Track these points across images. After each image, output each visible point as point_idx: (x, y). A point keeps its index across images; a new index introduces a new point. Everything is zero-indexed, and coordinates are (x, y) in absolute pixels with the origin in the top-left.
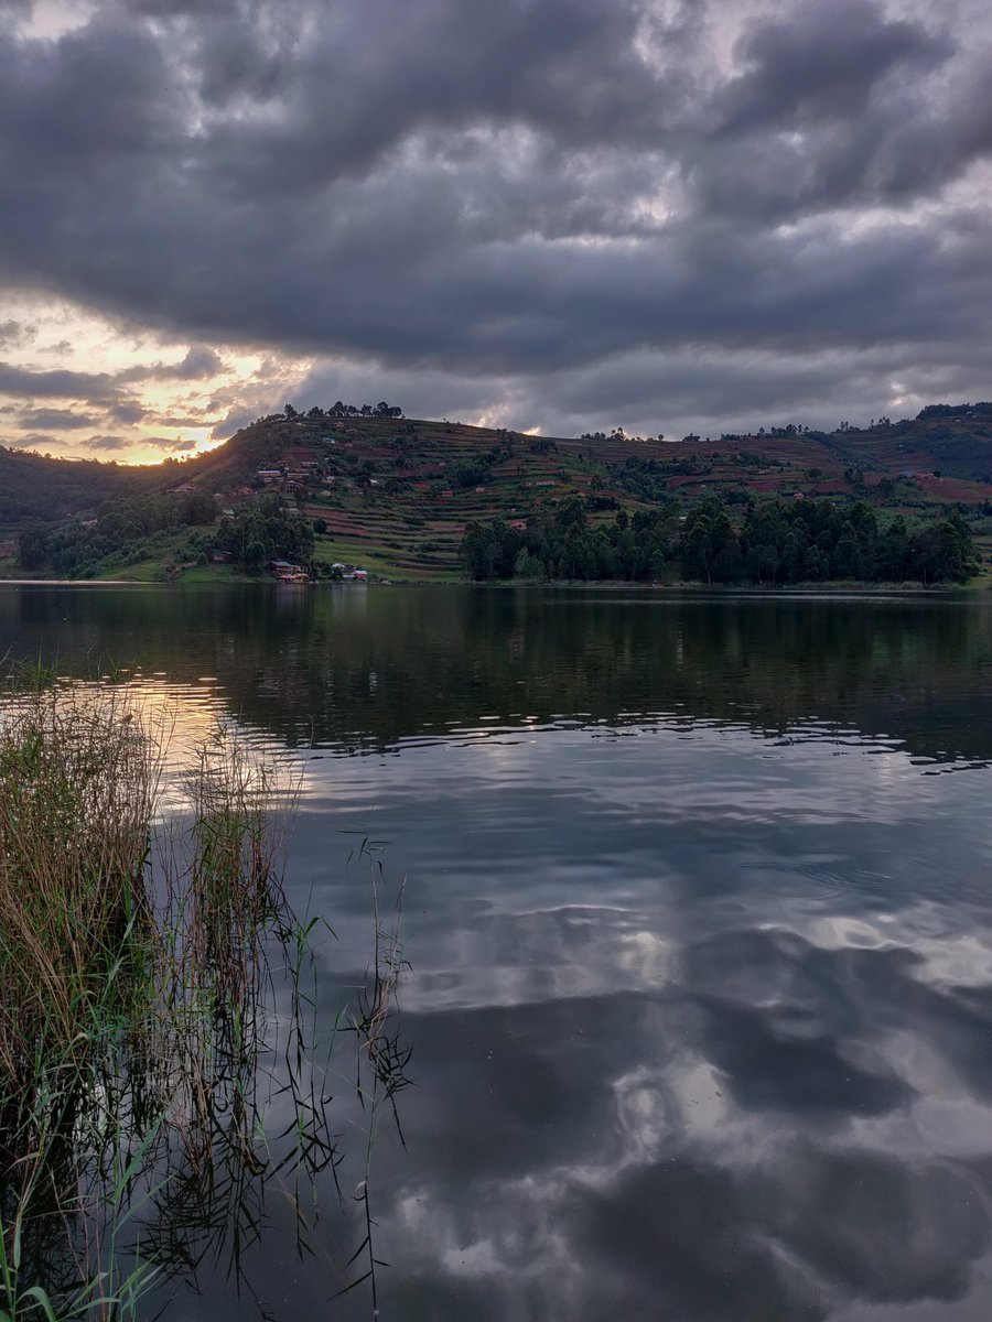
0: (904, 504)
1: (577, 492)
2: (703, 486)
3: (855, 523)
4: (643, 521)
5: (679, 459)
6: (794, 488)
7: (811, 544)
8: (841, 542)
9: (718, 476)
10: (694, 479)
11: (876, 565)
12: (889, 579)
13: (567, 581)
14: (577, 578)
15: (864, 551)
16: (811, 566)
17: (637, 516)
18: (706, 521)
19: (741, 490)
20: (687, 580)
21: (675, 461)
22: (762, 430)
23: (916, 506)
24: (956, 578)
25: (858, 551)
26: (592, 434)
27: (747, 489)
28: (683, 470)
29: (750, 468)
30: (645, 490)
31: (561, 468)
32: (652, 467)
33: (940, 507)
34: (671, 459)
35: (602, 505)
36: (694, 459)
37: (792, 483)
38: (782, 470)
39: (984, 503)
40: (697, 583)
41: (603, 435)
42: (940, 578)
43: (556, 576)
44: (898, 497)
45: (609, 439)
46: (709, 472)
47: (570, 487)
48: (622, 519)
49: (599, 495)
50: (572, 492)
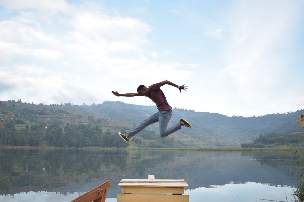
0: (104, 126)
1: (10, 118)
2: (48, 118)
3: (97, 131)
4: (34, 128)
5: (40, 110)
6: (75, 120)
7: (86, 136)
8: (94, 136)
9: (52, 116)
10: (45, 116)
11: (103, 143)
12: (107, 146)
13: (11, 146)
14: (14, 145)
15: (100, 139)
16: (86, 143)
17: (32, 126)
18: (55, 129)
19: (59, 120)
20: (50, 146)
21: (39, 110)
22: (62, 103)
23: (107, 127)
24: (124, 146)
25: (98, 139)
26: (11, 100)
27: (61, 120)
28: (42, 113)
29: (61, 114)
30: (31, 119)
31: (4, 110)
32: (32, 112)
33: (113, 127)
34: (38, 110)
35: (19, 122)
36: (45, 110)
37: (74, 119)
38: (71, 115)
39: (123, 127)
40: (53, 147)
41: (15, 101)
42: (120, 146)
43: (7, 144)
44: (102, 124)
45: (17, 102)
46: (49, 114)
47: (7, 116)
48: (27, 127)
49: (17, 119)
50: (8, 118)
